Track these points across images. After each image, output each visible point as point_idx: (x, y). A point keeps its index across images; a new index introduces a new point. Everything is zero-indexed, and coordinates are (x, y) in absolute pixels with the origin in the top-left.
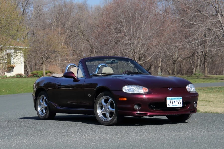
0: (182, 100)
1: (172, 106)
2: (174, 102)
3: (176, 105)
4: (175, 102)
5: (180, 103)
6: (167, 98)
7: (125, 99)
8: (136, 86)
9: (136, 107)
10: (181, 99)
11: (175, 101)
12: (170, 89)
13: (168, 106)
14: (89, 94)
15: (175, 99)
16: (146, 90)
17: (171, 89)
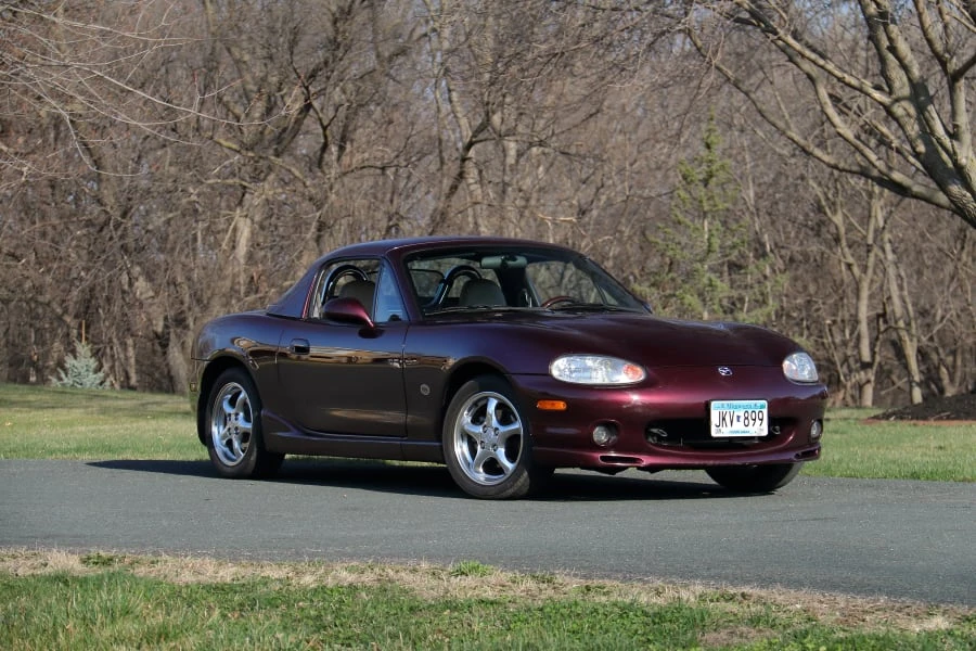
0: (765, 411)
1: (732, 432)
2: (738, 417)
3: (746, 429)
4: (742, 419)
5: (758, 422)
6: (713, 403)
7: (561, 406)
8: (600, 359)
9: (600, 435)
10: (762, 407)
11: (741, 413)
12: (723, 371)
13: (714, 433)
14: (424, 386)
15: (740, 407)
16: (635, 372)
17: (728, 373)
